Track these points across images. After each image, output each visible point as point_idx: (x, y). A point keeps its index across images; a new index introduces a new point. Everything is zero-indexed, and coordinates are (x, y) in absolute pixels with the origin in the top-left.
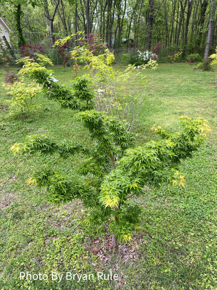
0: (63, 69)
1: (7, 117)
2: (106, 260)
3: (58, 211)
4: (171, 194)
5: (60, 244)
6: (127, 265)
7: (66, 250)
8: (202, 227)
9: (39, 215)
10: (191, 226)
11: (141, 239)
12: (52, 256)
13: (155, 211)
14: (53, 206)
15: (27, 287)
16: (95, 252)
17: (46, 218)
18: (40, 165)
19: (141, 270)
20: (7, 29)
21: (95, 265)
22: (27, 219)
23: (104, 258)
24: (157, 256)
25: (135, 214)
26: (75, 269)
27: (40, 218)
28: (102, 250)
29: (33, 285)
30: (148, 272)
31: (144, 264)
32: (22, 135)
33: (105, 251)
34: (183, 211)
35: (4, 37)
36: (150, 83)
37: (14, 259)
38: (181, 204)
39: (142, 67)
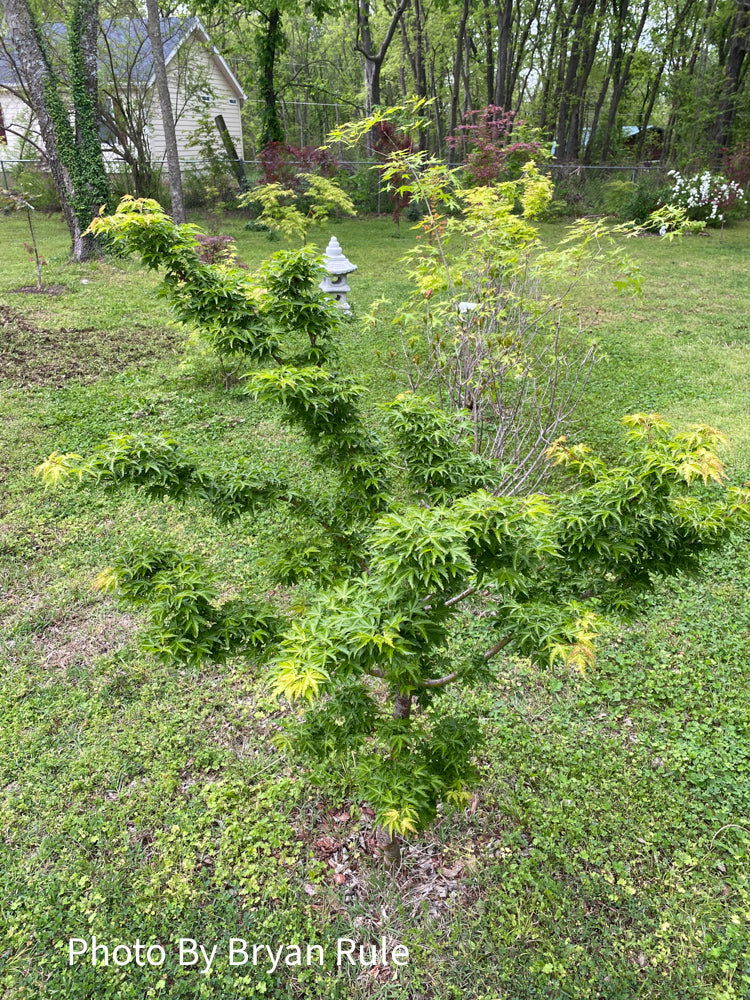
0: (393, 231)
1: (175, 376)
2: (352, 885)
3: (250, 693)
4: (653, 700)
5: (219, 801)
6: (419, 917)
7: (235, 823)
8: (738, 844)
9: (187, 696)
10: (695, 832)
11: (492, 840)
12: (185, 833)
13: (572, 751)
14: (238, 676)
15: (88, 912)
16: (323, 849)
17: (205, 711)
18: (235, 537)
19: (461, 946)
20: (237, 93)
21: (312, 892)
22: (148, 704)
23: (348, 877)
24: (532, 910)
25: (456, 744)
26: (244, 892)
27: (187, 706)
28: (348, 850)
29: (105, 909)
30: (484, 960)
31: (477, 927)
32: (205, 437)
33: (357, 855)
34: (682, 770)
35: (220, 119)
36: (693, 292)
37: (76, 818)
38: (680, 745)
39: (626, 230)
